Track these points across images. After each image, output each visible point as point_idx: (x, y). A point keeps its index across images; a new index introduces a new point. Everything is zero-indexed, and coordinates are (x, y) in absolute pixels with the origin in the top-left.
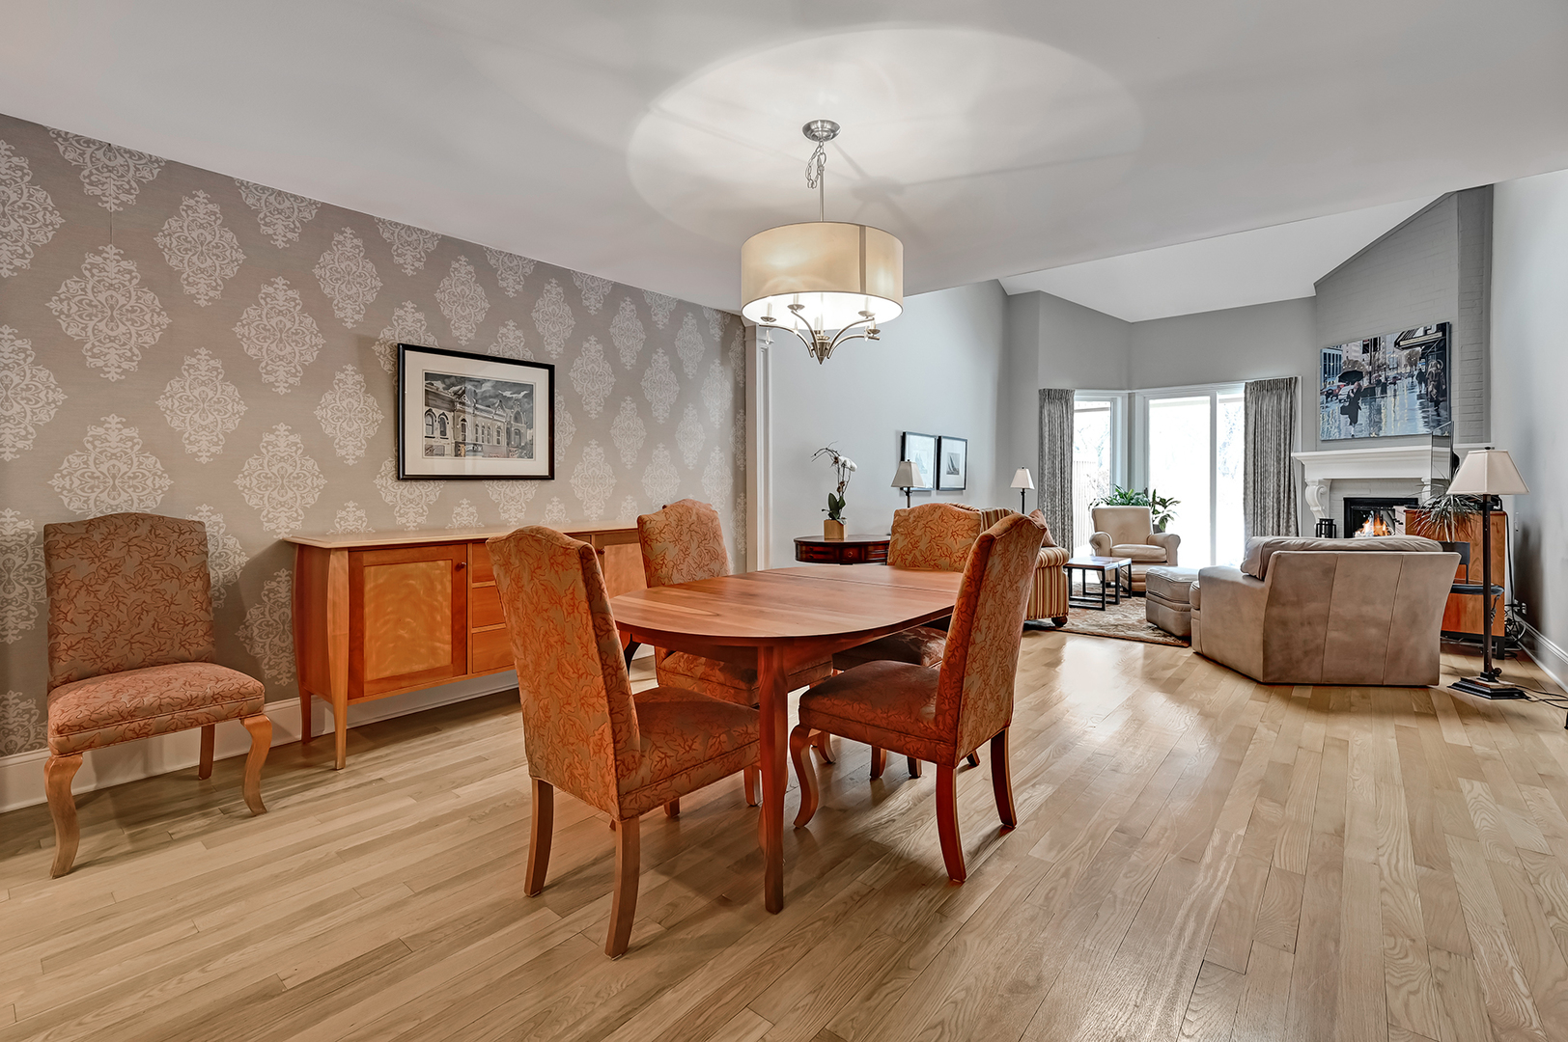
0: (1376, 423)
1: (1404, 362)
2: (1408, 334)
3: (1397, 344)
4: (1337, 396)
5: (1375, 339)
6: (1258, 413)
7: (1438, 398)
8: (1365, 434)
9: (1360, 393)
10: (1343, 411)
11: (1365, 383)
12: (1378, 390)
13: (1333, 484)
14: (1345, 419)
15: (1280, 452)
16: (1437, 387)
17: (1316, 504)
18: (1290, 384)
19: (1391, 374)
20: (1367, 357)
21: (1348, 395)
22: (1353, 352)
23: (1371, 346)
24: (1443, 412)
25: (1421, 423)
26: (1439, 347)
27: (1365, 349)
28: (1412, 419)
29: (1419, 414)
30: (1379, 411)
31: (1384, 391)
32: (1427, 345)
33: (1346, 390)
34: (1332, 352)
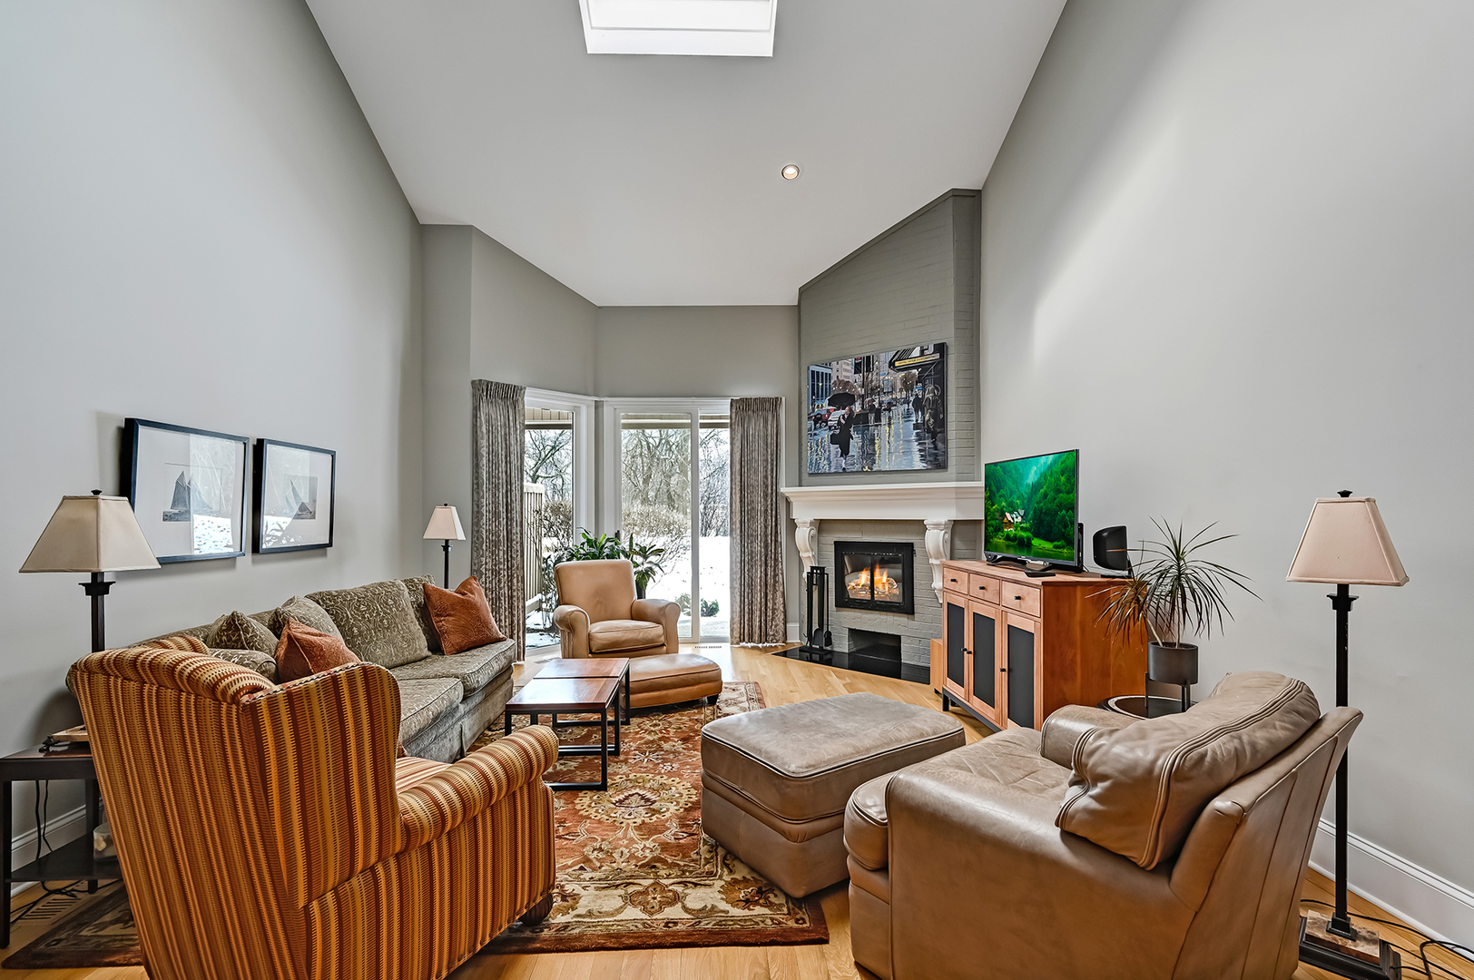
0: (869, 455)
1: (899, 385)
2: (904, 354)
3: (891, 364)
4: (826, 422)
5: (868, 358)
6: (744, 437)
7: (935, 429)
8: (857, 467)
9: (851, 420)
10: (834, 440)
11: (857, 408)
12: (872, 417)
13: (822, 526)
14: (835, 449)
15: (767, 486)
16: (934, 416)
17: (806, 550)
18: (775, 402)
19: (886, 399)
20: (859, 377)
21: (839, 421)
22: (844, 371)
23: (864, 365)
24: (940, 445)
25: (917, 456)
26: (935, 372)
27: (857, 369)
28: (908, 452)
29: (915, 447)
30: (872, 442)
31: (878, 419)
32: (923, 367)
33: (836, 416)
34: (821, 370)
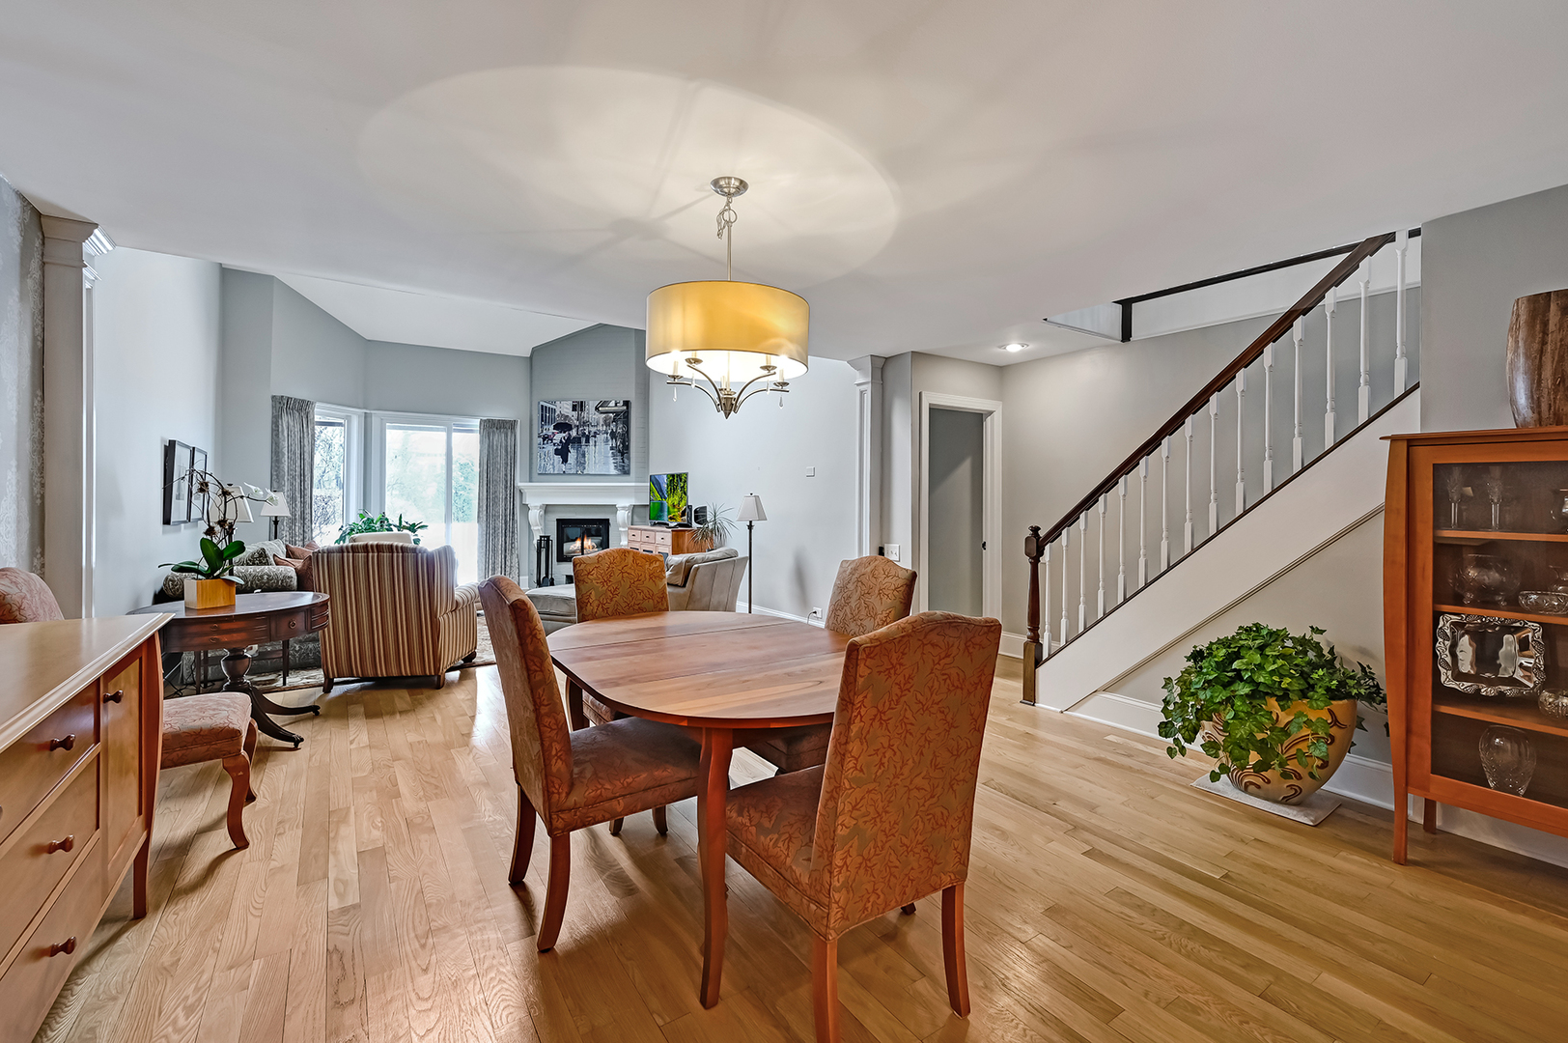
0: (581, 464)
1: (601, 422)
2: (604, 404)
3: (597, 409)
4: (552, 440)
5: (582, 402)
6: (490, 446)
7: (623, 451)
8: (573, 471)
9: (569, 441)
10: (557, 452)
11: (574, 433)
12: (584, 440)
13: (547, 509)
14: (558, 458)
15: (506, 482)
16: (623, 443)
17: (538, 525)
18: (512, 425)
19: (593, 430)
20: (575, 414)
21: (561, 441)
22: (565, 409)
23: (579, 406)
24: (626, 460)
25: (612, 466)
26: (623, 416)
27: (574, 408)
28: (606, 463)
29: (611, 460)
30: (584, 455)
31: (587, 441)
32: (617, 414)
33: (559, 437)
34: (548, 405)
